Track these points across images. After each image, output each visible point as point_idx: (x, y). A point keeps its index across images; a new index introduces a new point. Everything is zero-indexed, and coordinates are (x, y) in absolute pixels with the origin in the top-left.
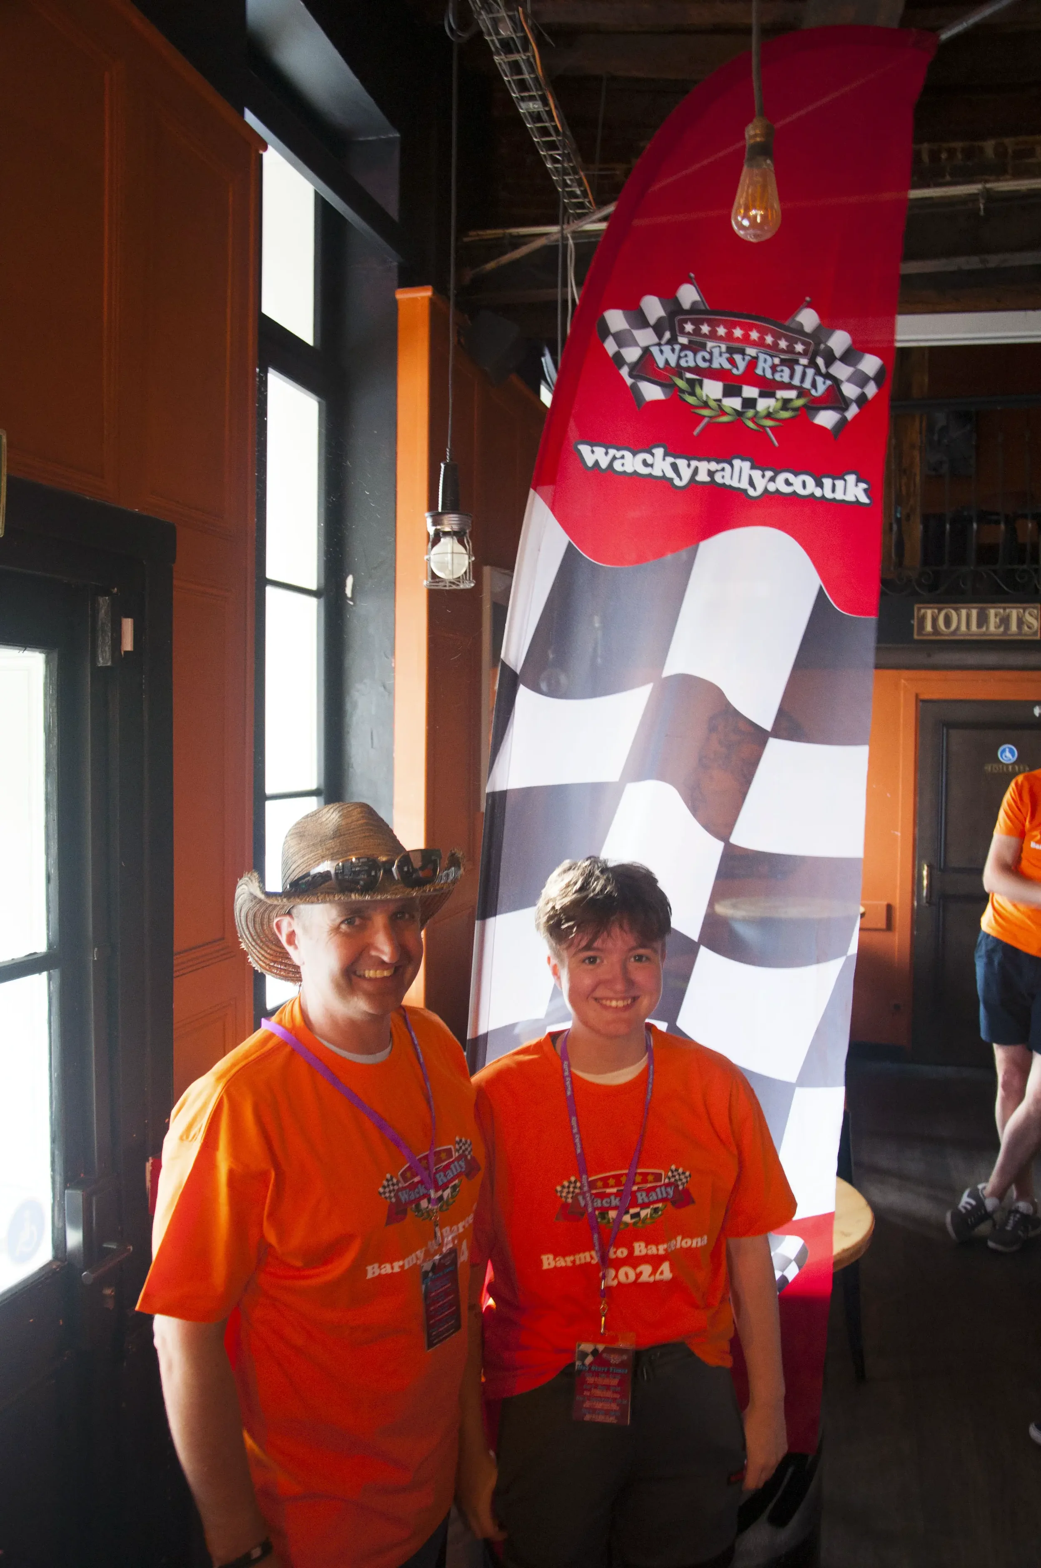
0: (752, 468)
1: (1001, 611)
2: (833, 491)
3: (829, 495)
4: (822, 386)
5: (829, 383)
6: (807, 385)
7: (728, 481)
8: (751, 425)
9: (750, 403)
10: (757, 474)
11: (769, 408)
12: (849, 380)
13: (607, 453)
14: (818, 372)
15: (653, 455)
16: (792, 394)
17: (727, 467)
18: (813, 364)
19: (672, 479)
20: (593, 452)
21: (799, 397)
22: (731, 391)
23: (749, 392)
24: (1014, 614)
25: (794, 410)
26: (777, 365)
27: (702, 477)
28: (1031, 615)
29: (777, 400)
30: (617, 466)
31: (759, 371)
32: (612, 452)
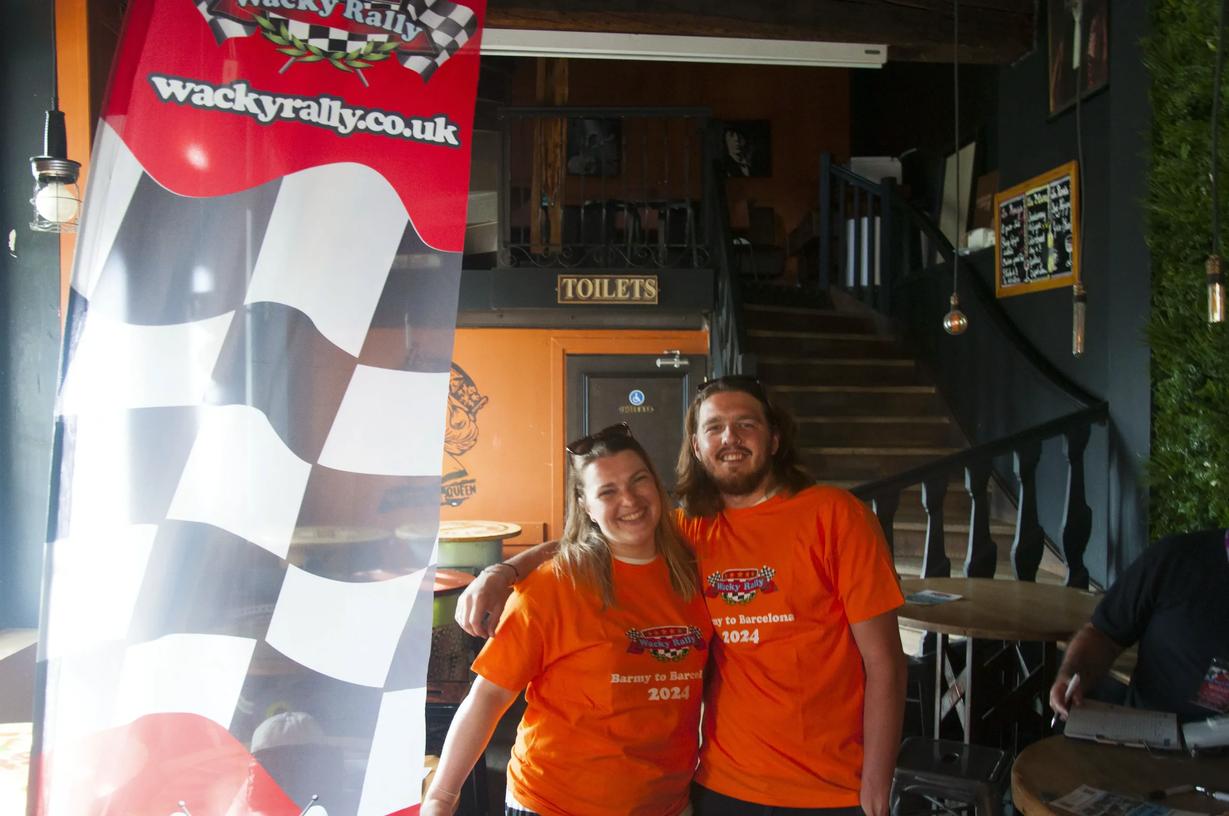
0: (342, 107)
1: (627, 281)
2: (423, 132)
3: (418, 135)
4: (413, 32)
5: (419, 29)
6: (398, 29)
7: (314, 118)
8: (340, 66)
9: (338, 45)
10: (347, 113)
11: (360, 49)
12: (441, 28)
13: (184, 87)
14: (409, 19)
15: (234, 90)
16: (383, 38)
17: (314, 105)
18: (404, 10)
19: (256, 115)
20: (169, 85)
21: (390, 40)
22: (318, 31)
23: (337, 34)
24: (637, 283)
25: (385, 53)
26: (369, 11)
27: (288, 113)
28: (650, 284)
29: (368, 42)
30: (196, 100)
31: (348, 14)
32: (190, 86)
